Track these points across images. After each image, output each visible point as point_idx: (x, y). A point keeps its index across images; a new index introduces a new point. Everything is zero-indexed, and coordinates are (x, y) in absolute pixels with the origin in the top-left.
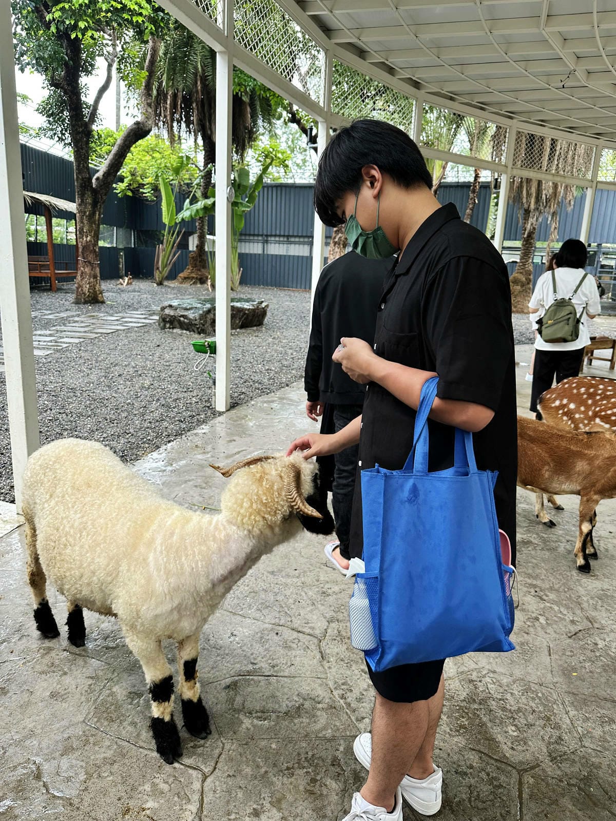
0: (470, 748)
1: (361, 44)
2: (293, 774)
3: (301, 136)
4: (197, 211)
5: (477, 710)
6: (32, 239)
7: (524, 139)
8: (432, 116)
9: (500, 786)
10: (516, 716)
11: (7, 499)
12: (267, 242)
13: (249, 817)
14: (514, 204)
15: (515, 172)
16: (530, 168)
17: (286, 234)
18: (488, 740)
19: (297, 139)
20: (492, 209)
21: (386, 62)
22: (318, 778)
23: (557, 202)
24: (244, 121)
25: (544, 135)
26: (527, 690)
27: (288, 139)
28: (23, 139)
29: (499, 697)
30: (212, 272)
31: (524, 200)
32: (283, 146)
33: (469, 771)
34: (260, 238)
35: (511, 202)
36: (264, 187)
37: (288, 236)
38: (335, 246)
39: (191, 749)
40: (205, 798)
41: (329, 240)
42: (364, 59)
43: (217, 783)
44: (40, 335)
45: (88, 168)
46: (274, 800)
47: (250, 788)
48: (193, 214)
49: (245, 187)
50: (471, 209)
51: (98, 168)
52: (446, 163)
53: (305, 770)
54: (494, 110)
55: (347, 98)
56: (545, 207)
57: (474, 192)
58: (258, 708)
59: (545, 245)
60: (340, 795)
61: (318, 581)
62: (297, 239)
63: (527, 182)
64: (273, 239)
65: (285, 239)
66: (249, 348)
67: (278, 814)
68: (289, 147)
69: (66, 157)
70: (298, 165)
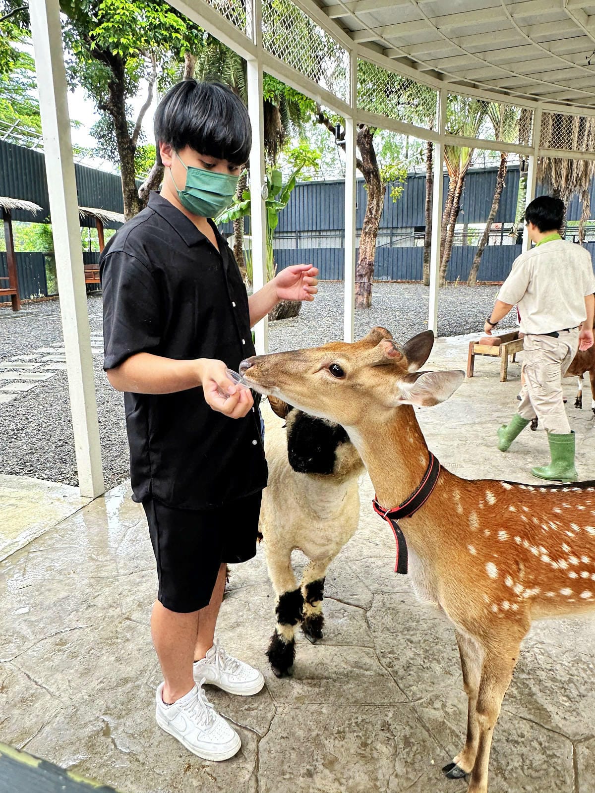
0: (521, 717)
1: (383, 41)
2: (344, 738)
3: (329, 136)
4: (234, 213)
5: (526, 679)
6: (87, 250)
7: (551, 120)
8: (456, 106)
9: (554, 756)
10: (566, 687)
11: (72, 483)
12: (300, 237)
13: (303, 777)
14: (543, 185)
15: (543, 153)
16: (558, 148)
17: (318, 229)
18: (539, 709)
19: (326, 139)
20: (521, 192)
21: (409, 57)
22: (369, 742)
23: (588, 180)
24: (275, 127)
25: (571, 114)
26: (578, 661)
27: (317, 140)
28: (77, 159)
29: (549, 667)
30: (249, 269)
31: (553, 180)
32: (313, 147)
33: (520, 740)
34: (293, 234)
35: (540, 183)
36: (295, 187)
37: (320, 231)
38: (365, 236)
39: (246, 712)
40: (260, 758)
41: (359, 232)
42: (387, 56)
43: (271, 744)
44: (96, 335)
45: (134, 181)
46: (327, 762)
47: (303, 749)
48: (230, 217)
49: (278, 188)
50: (499, 194)
51: (142, 181)
52: (473, 150)
53: (355, 734)
54: (518, 94)
55: (372, 94)
56: (576, 186)
57: (501, 176)
58: (308, 674)
59: (577, 224)
60: (391, 759)
61: (361, 556)
62: (329, 233)
63: (555, 163)
64: (306, 234)
65: (318, 234)
66: (286, 338)
67: (330, 775)
68: (318, 147)
69: (115, 173)
70: (327, 164)
